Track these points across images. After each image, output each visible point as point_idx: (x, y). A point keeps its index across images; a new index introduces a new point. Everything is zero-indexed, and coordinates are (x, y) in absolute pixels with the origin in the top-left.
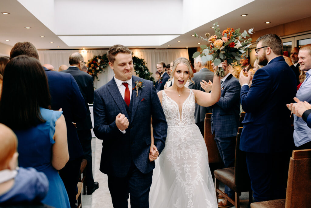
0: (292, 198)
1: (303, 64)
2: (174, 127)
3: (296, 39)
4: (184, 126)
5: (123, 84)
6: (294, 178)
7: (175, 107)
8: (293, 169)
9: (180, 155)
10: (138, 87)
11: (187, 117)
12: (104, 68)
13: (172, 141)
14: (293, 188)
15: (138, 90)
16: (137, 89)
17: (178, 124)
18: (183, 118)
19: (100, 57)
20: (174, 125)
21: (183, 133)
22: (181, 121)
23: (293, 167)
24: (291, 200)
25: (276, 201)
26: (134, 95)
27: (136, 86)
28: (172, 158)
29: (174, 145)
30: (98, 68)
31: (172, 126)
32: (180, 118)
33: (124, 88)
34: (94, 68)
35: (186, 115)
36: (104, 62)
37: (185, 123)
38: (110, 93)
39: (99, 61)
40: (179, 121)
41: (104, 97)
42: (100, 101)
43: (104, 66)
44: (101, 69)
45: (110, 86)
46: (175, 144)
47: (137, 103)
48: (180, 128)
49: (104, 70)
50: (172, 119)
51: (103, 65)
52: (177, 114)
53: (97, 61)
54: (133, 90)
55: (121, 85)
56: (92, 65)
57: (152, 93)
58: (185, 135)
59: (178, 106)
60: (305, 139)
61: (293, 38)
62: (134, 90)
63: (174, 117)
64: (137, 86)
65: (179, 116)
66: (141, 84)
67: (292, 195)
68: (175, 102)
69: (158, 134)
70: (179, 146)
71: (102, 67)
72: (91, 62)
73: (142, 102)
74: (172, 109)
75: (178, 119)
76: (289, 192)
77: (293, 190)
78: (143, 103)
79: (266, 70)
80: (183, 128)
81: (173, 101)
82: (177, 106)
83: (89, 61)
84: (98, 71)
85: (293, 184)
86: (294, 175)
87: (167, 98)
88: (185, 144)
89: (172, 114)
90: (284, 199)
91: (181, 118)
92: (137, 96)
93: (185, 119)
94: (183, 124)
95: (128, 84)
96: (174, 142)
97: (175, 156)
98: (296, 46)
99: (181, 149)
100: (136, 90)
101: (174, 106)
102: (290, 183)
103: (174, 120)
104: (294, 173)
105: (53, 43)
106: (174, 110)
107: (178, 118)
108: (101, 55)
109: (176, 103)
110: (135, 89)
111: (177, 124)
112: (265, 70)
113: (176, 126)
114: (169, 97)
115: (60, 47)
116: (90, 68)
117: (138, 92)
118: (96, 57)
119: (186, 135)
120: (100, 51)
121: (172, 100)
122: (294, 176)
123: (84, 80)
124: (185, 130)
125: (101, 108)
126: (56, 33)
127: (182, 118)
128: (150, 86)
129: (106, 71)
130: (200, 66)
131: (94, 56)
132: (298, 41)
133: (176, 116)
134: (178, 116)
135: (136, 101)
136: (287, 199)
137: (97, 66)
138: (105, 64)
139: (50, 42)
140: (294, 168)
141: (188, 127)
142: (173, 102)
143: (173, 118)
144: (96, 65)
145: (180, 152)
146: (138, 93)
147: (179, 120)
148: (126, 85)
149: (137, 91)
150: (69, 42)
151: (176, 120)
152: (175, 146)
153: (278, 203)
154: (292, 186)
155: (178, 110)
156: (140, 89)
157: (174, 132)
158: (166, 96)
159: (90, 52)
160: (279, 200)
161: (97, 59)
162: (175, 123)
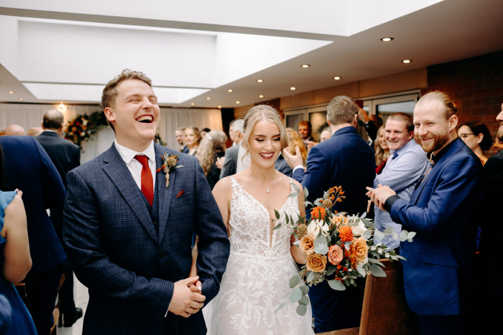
0: (368, 326)
1: (397, 140)
2: (253, 256)
3: (376, 102)
4: (275, 258)
5: (136, 157)
6: (372, 299)
7: (263, 215)
8: (371, 286)
9: (260, 317)
10: (169, 166)
11: (282, 238)
12: (92, 133)
13: (247, 287)
14: (370, 311)
15: (169, 173)
16: (167, 170)
17: (264, 253)
18: (276, 241)
19: (86, 117)
20: (254, 254)
21: (273, 273)
22: (271, 246)
23: (371, 283)
24: (368, 329)
25: (346, 330)
26: (160, 184)
27: (163, 163)
28: (243, 322)
29: (252, 295)
30: (83, 134)
31: (250, 256)
32: (268, 240)
33: (139, 166)
34: (77, 133)
35: (281, 236)
36: (92, 125)
37: (278, 251)
38: (109, 177)
39: (85, 122)
40: (266, 247)
41: (95, 186)
42: (87, 194)
43: (93, 130)
44: (87, 135)
45: (107, 163)
46: (253, 292)
47: (168, 202)
48: (267, 260)
49: (92, 136)
50: (253, 240)
51: (91, 129)
52: (265, 231)
53: (82, 122)
54: (157, 173)
55: (132, 161)
56: (74, 129)
57: (197, 180)
58: (276, 275)
59: (268, 214)
60: (391, 244)
61: (371, 101)
62: (160, 172)
63: (258, 237)
64: (166, 163)
65: (268, 236)
66: (175, 160)
67: (369, 322)
68: (261, 205)
69: (207, 263)
70: (261, 297)
71: (89, 132)
72: (72, 123)
73: (178, 198)
74: (256, 220)
75: (266, 241)
76: (365, 318)
77: (370, 315)
78: (181, 201)
79: (321, 148)
80: (273, 261)
81: (258, 202)
82: (266, 215)
83: (69, 122)
84: (83, 138)
85: (370, 307)
86: (372, 294)
87: (244, 194)
88: (273, 294)
89: (255, 230)
90: (357, 328)
91: (271, 241)
92: (167, 185)
93: (278, 242)
94: (273, 252)
95: (148, 158)
96: (252, 290)
97: (249, 318)
98: (374, 113)
99: (263, 305)
100: (165, 174)
101: (261, 214)
102: (366, 305)
103: (257, 242)
104: (372, 291)
105: (14, 92)
106: (260, 223)
107: (265, 239)
108: (88, 114)
109: (263, 207)
110: (163, 169)
111: (261, 252)
112: (318, 148)
113: (258, 256)
114: (247, 194)
115: (24, 99)
116: (71, 134)
117: (170, 177)
118: (81, 117)
119: (277, 277)
120: (87, 108)
121: (255, 201)
122: (372, 296)
123: (66, 152)
124: (277, 266)
125: (88, 211)
126: (20, 79)
127: (274, 240)
128: (193, 165)
129: (95, 138)
130: (239, 136)
131: (78, 115)
132: (377, 106)
133: (262, 235)
134: (265, 235)
135: (166, 196)
136: (361, 328)
137: (82, 131)
138: (93, 128)
139: (8, 92)
140: (373, 284)
141: (282, 259)
142: (258, 205)
143: (255, 239)
144: (80, 129)
145: (261, 312)
146: (169, 180)
147: (268, 244)
148: (142, 159)
149: (168, 176)
150: (39, 93)
151: (260, 242)
152: (251, 298)
153: (348, 333)
154: (370, 309)
155: (267, 223)
156: (173, 170)
157: (253, 268)
158: (241, 190)
159: (72, 108)
160: (350, 329)
161: (82, 119)
162: (258, 249)
